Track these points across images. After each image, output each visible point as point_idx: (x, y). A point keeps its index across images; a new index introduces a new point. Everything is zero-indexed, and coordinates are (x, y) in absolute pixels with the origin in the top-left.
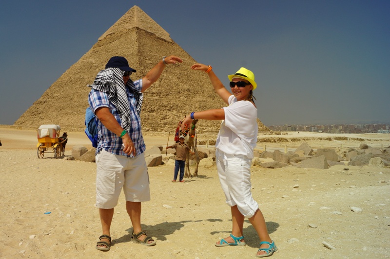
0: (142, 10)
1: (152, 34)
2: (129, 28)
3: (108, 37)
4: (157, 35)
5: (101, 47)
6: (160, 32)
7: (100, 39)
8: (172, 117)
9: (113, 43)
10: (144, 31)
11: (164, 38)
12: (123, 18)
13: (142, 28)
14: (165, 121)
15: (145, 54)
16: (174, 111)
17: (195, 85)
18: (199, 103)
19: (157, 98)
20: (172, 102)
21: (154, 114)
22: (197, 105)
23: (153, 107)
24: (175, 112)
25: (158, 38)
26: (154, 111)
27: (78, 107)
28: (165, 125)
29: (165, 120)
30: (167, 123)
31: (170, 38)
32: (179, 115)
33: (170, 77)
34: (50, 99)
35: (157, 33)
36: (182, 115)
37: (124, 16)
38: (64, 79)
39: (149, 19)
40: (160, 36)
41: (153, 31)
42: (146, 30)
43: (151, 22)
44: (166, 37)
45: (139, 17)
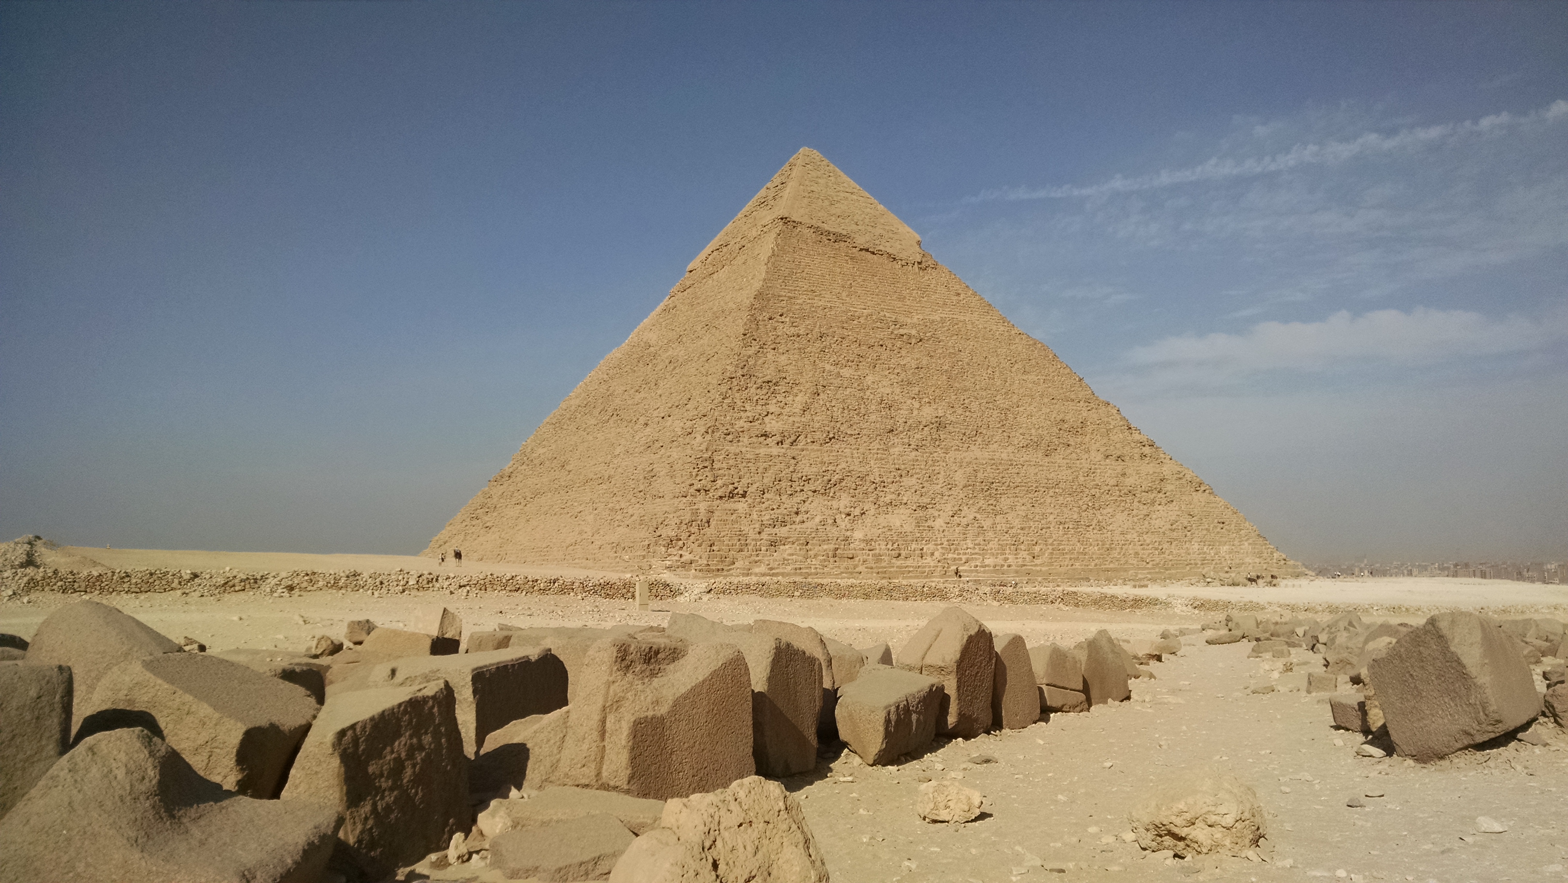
0: (826, 162)
1: (839, 238)
2: (764, 222)
3: (710, 258)
4: (861, 239)
5: (686, 293)
6: (878, 231)
7: (689, 268)
8: (817, 519)
9: (715, 276)
10: (812, 227)
11: (890, 251)
12: (763, 192)
13: (806, 220)
14: (783, 531)
15: (783, 304)
16: (844, 496)
17: (974, 406)
18: (969, 470)
19: (775, 450)
20: (843, 465)
21: (741, 506)
22: (959, 477)
23: (744, 481)
24: (844, 501)
26: (744, 495)
27: (567, 488)
28: (773, 544)
30: (784, 541)
31: (917, 248)
32: (857, 512)
33: (870, 379)
34: (524, 467)
35: (863, 233)
36: (872, 512)
37: (769, 185)
38: (572, 402)
39: (847, 190)
40: (877, 242)
41: (849, 229)
42: (820, 224)
43: (854, 197)
44: (899, 247)
45: (807, 183)
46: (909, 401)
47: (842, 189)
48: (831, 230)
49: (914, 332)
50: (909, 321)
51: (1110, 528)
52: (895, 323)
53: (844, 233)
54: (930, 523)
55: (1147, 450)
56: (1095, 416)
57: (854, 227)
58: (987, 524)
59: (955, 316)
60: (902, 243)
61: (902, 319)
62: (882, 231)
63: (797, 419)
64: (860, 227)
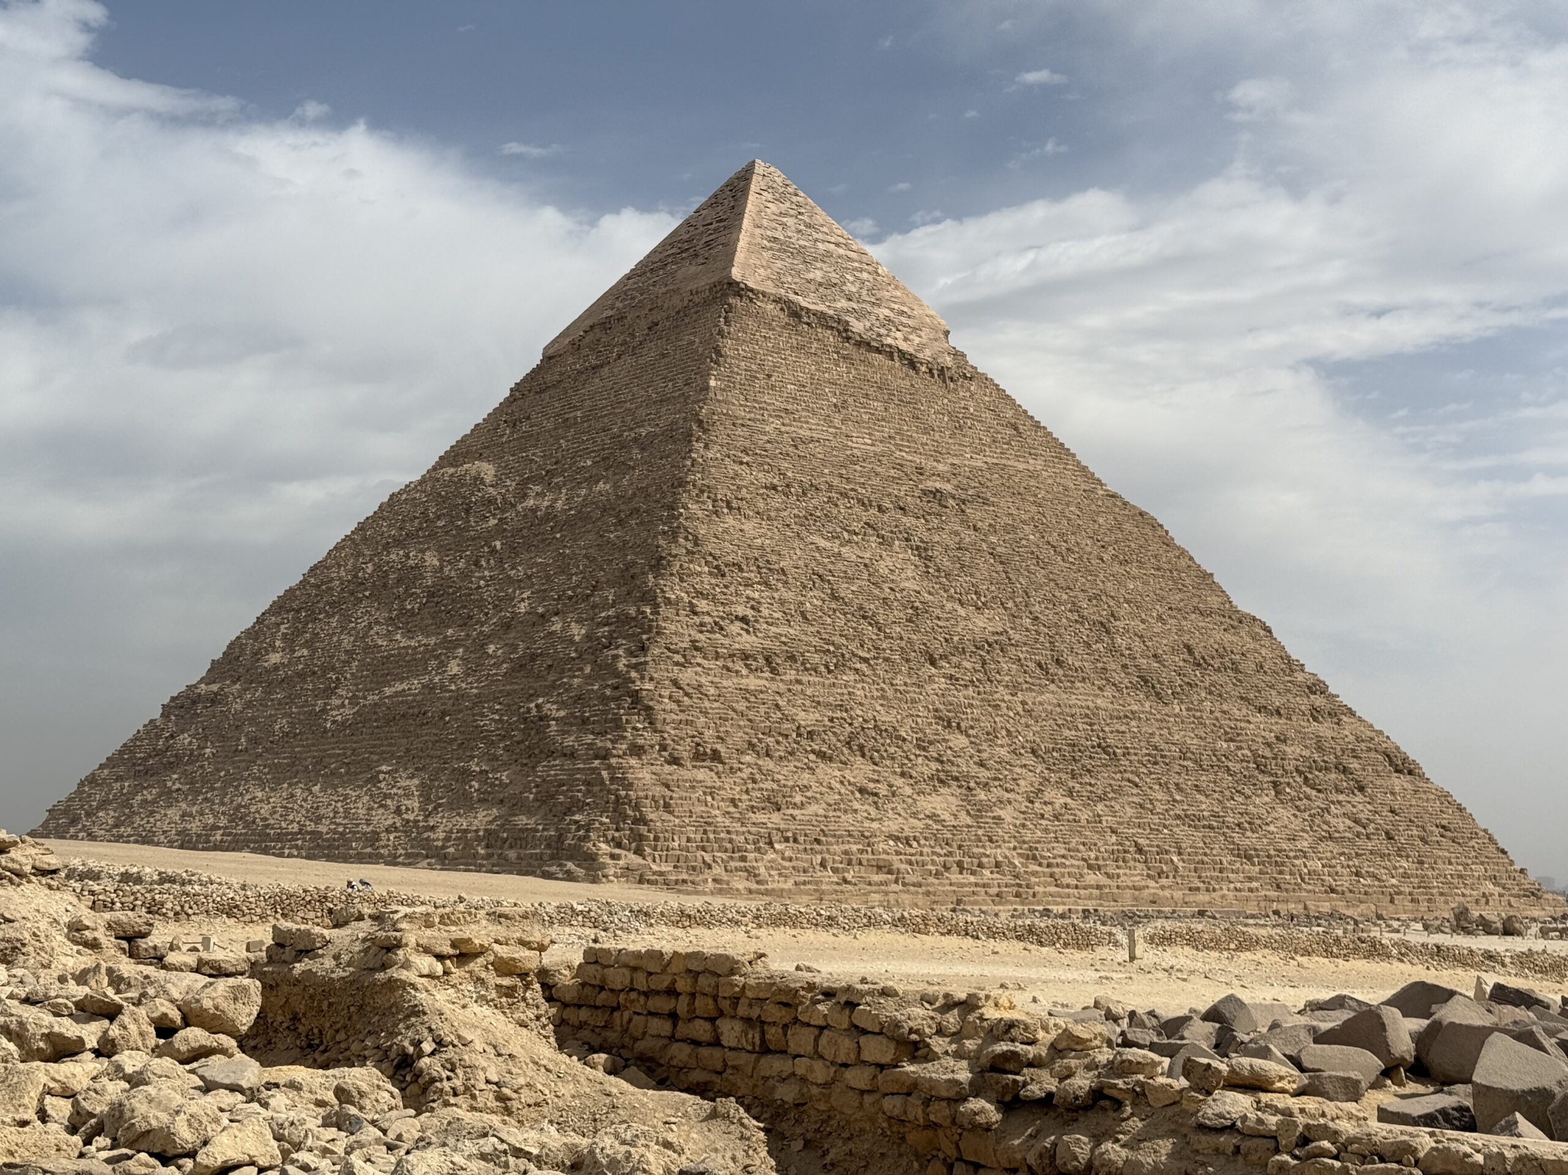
2: (692, 286)
4: (858, 326)
9: (605, 370)
10: (777, 300)
11: (904, 346)
13: (770, 288)
16: (860, 760)
19: (752, 682)
20: (857, 710)
21: (707, 775)
23: (709, 733)
24: (860, 771)
25: (863, 344)
26: (710, 757)
28: (763, 840)
29: (776, 817)
30: (778, 836)
31: (944, 344)
35: (861, 315)
39: (829, 238)
40: (883, 331)
41: (839, 305)
42: (792, 297)
43: (841, 251)
44: (917, 340)
45: (765, 223)
46: (949, 606)
47: (820, 236)
48: (812, 307)
49: (948, 487)
50: (941, 467)
51: (1272, 828)
52: (920, 471)
53: (831, 312)
54: (999, 812)
55: (1319, 701)
56: (1235, 639)
57: (843, 304)
58: (1084, 816)
59: (1009, 463)
60: (922, 334)
61: (928, 464)
62: (887, 312)
63: (783, 630)
64: (855, 306)
